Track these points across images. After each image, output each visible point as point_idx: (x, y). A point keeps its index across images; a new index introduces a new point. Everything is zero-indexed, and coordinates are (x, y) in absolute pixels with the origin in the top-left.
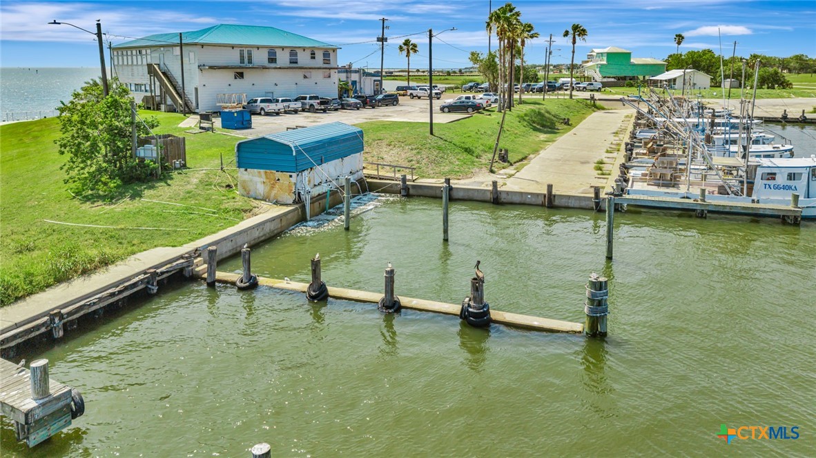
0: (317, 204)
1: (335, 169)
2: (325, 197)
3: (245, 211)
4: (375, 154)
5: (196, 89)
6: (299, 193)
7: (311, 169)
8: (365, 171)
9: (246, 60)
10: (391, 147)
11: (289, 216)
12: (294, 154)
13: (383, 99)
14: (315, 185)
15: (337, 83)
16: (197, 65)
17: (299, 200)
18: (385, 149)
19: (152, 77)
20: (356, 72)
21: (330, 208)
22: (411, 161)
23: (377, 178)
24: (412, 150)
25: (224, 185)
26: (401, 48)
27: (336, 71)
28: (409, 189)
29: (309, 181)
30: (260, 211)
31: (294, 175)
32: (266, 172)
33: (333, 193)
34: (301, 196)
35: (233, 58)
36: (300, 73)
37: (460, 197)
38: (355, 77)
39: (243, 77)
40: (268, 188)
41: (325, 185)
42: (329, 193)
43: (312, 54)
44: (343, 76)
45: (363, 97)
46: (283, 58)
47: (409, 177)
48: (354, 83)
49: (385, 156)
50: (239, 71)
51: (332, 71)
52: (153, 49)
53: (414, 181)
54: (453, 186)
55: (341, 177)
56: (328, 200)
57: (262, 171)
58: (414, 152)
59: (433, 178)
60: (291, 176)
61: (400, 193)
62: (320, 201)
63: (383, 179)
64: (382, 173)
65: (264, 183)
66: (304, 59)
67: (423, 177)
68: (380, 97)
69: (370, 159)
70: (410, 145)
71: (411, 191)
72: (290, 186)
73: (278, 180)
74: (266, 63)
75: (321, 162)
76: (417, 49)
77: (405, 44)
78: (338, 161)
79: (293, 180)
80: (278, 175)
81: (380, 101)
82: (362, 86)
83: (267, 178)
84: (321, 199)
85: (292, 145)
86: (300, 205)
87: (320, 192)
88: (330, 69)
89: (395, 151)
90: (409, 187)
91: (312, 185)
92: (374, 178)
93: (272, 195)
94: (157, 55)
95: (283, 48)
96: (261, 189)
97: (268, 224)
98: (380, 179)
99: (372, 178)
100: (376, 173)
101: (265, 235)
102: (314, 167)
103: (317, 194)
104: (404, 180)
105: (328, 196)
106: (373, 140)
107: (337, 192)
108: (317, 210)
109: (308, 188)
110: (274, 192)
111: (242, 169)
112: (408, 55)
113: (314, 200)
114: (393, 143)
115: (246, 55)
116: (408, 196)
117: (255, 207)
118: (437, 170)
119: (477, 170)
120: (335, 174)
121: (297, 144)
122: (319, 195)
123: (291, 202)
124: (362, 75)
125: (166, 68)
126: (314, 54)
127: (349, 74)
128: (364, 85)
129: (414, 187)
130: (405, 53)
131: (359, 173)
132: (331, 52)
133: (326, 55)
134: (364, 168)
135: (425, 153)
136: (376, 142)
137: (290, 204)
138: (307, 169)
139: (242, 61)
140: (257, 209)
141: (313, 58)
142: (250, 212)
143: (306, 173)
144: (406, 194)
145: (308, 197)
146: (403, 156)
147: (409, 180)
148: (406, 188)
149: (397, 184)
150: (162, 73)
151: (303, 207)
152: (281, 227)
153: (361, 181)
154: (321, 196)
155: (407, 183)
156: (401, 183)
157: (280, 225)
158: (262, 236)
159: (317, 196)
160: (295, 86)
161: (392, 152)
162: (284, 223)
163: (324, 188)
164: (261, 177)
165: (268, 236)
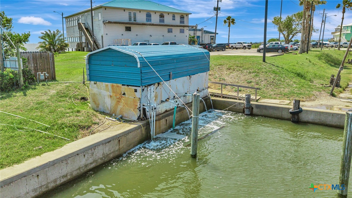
0: (163, 121)
1: (183, 86)
2: (172, 114)
3: (83, 128)
4: (217, 76)
5: (102, 37)
6: (144, 109)
7: (159, 84)
8: (210, 90)
9: (133, 19)
10: (231, 71)
11: (131, 136)
12: (139, 66)
13: (216, 47)
14: (162, 102)
15: (188, 36)
16: (102, 21)
17: (144, 117)
18: (226, 72)
19: (81, 31)
20: (200, 30)
21: (176, 125)
22: (251, 82)
23: (220, 97)
24: (250, 73)
25: (80, 97)
26: (225, 22)
27: (188, 28)
28: (252, 108)
29: (156, 97)
30: (100, 128)
31: (139, 89)
32: (113, 86)
33: (181, 109)
34: (147, 113)
35: (124, 17)
36: (166, 29)
37: (310, 121)
38: (199, 34)
39: (130, 30)
40: (114, 102)
41: (173, 101)
42: (176, 109)
43: (173, 17)
44: (192, 33)
45: (204, 44)
46: (155, 19)
47: (253, 97)
48: (198, 37)
49: (226, 78)
50: (128, 26)
51: (185, 28)
52: (82, 14)
53: (257, 101)
54: (303, 108)
55: (188, 94)
56: (175, 117)
57: (109, 84)
58: (253, 75)
59: (275, 99)
60: (136, 91)
61: (244, 112)
62: (167, 118)
63: (226, 97)
64: (225, 92)
65: (111, 96)
66: (168, 20)
67: (265, 97)
68: (214, 45)
69: (213, 80)
70: (248, 69)
71: (255, 111)
72: (134, 102)
73: (124, 94)
74: (145, 21)
75: (169, 78)
76: (234, 22)
77: (227, 19)
78: (186, 78)
79: (138, 95)
80: (124, 89)
81: (214, 47)
82: (203, 40)
83: (113, 92)
84: (168, 115)
85: (136, 56)
86: (144, 122)
87: (168, 109)
88: (184, 26)
89: (235, 74)
90: (253, 106)
91: (159, 101)
92: (218, 96)
93: (119, 109)
94: (84, 18)
95: (155, 12)
96: (108, 103)
97: (101, 147)
98: (223, 97)
99: (215, 96)
100: (219, 92)
101: (95, 161)
102: (162, 83)
103: (163, 110)
104: (248, 99)
105: (175, 112)
106: (215, 65)
107: (184, 109)
108: (163, 127)
109: (154, 104)
110: (120, 106)
111: (93, 82)
112: (229, 26)
113: (160, 116)
114: (232, 68)
115: (132, 16)
116: (252, 114)
117: (95, 124)
118: (277, 91)
119: (318, 93)
120: (182, 92)
121: (143, 56)
122: (166, 111)
123: (135, 118)
124: (203, 32)
125: (88, 26)
126: (174, 17)
127: (195, 32)
128: (204, 39)
129: (258, 106)
130: (227, 24)
131: (205, 91)
132: (185, 16)
133: (182, 17)
134: (209, 87)
135: (262, 76)
136: (218, 67)
137: (134, 121)
138: (154, 84)
139: (130, 19)
140: (96, 126)
141: (174, 19)
142: (87, 129)
143: (152, 87)
144: (249, 113)
145: (153, 114)
146: (243, 78)
147: (253, 100)
148: (251, 108)
149: (240, 103)
150: (85, 28)
151: (148, 125)
152: (119, 149)
153: (206, 99)
154: (168, 113)
155: (251, 103)
156: (245, 102)
157: (117, 148)
158: (91, 164)
159: (164, 113)
160: (162, 37)
161: (232, 74)
162: (123, 144)
163: (171, 105)
164: (108, 90)
165: (100, 162)
